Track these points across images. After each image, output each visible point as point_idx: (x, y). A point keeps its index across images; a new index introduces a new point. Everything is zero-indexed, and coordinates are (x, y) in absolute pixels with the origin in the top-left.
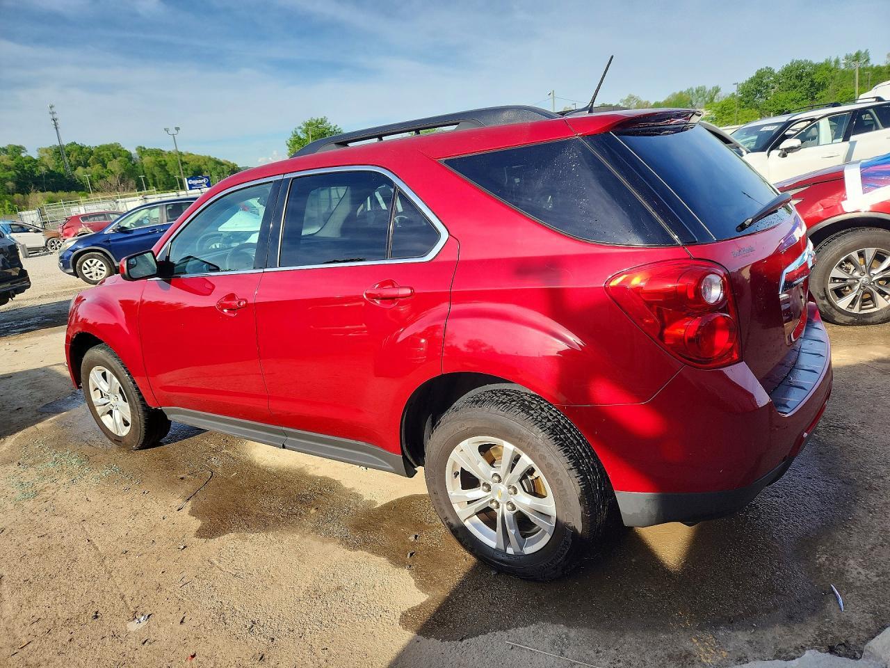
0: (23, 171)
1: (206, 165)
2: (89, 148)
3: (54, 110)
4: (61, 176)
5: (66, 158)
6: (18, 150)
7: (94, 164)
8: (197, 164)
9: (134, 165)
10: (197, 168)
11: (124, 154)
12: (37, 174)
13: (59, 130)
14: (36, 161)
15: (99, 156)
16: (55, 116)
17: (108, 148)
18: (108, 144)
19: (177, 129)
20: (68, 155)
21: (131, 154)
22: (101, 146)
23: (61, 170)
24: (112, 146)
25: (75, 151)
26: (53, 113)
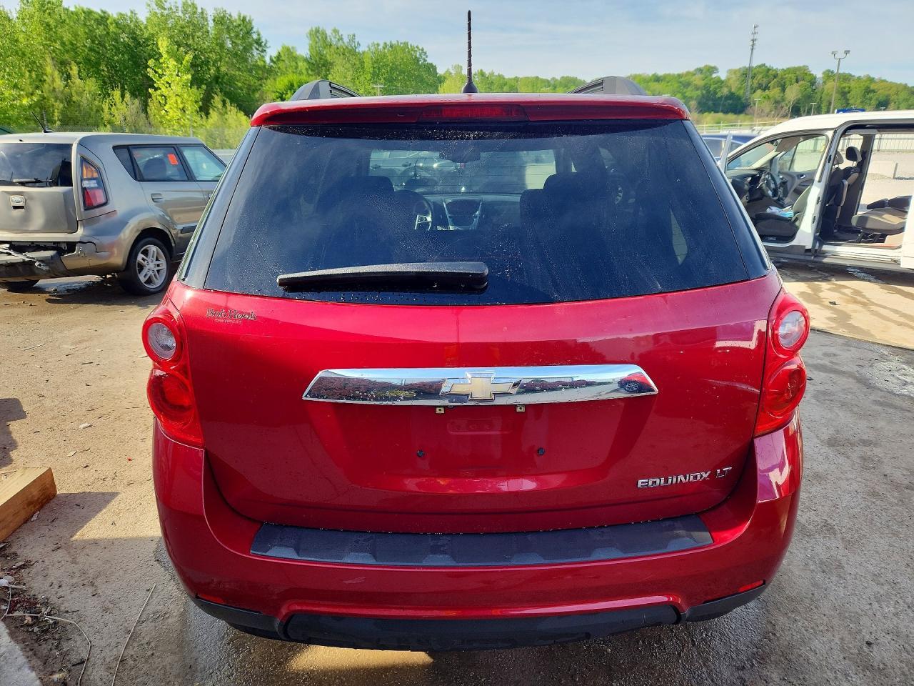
0: (708, 91)
1: (897, 94)
2: (776, 70)
3: (757, 30)
4: (739, 98)
5: (750, 80)
6: (712, 70)
7: (774, 88)
8: (887, 93)
9: (813, 90)
10: (885, 98)
11: (808, 78)
12: (719, 95)
13: (754, 51)
14: (722, 82)
15: (782, 79)
16: (756, 36)
17: (794, 70)
18: (796, 66)
19: (847, 52)
20: (753, 77)
21: (815, 78)
22: (788, 69)
23: (741, 92)
24: (799, 69)
25: (762, 73)
26: (755, 33)
